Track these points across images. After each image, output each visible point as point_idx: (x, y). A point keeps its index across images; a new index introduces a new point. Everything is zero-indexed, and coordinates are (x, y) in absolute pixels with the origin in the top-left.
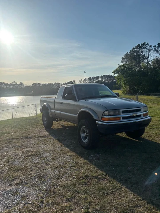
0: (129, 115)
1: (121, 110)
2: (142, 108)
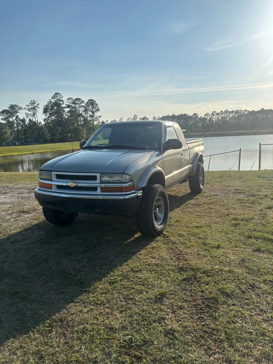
0: (65, 184)
1: (53, 173)
2: (98, 175)
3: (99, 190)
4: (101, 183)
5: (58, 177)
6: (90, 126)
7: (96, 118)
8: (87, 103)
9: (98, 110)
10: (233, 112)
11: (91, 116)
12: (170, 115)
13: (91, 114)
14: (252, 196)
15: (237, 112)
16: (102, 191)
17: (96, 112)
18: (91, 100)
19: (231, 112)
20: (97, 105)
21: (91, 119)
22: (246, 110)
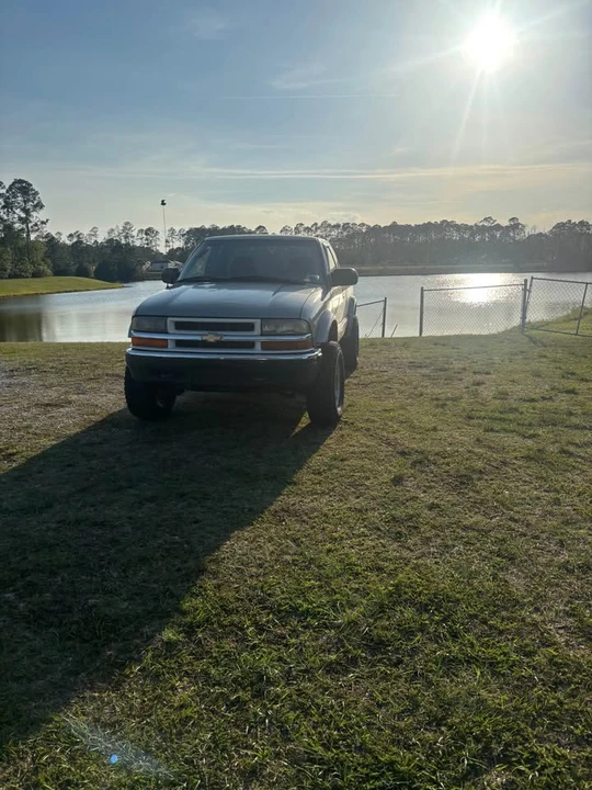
1: (169, 319)
2: (258, 323)
3: (258, 346)
4: (262, 335)
5: (179, 326)
6: (21, 244)
7: (36, 225)
8: (10, 188)
9: (39, 206)
10: (337, 226)
11: (24, 221)
12: (207, 227)
13: (23, 215)
14: (440, 370)
15: (346, 226)
16: (263, 348)
17: (34, 210)
18: (21, 181)
19: (334, 226)
20: (37, 193)
21: (24, 226)
22: (363, 224)
